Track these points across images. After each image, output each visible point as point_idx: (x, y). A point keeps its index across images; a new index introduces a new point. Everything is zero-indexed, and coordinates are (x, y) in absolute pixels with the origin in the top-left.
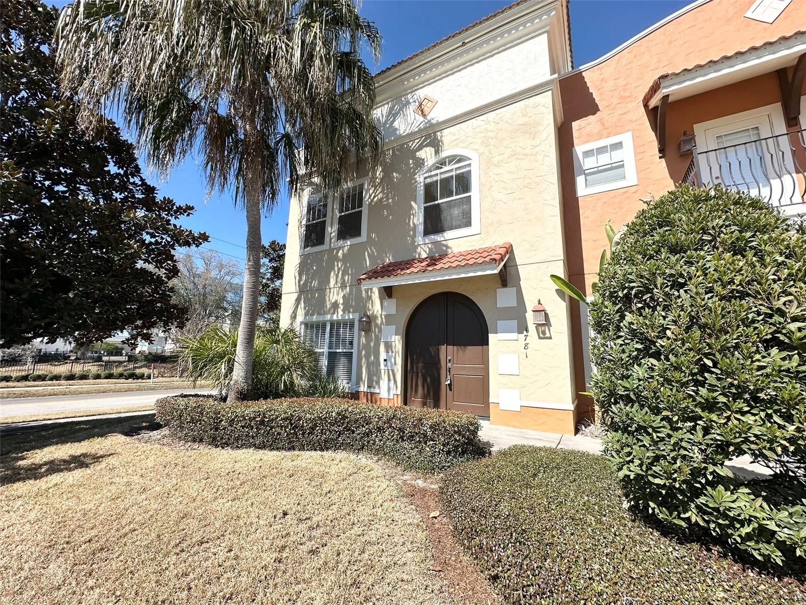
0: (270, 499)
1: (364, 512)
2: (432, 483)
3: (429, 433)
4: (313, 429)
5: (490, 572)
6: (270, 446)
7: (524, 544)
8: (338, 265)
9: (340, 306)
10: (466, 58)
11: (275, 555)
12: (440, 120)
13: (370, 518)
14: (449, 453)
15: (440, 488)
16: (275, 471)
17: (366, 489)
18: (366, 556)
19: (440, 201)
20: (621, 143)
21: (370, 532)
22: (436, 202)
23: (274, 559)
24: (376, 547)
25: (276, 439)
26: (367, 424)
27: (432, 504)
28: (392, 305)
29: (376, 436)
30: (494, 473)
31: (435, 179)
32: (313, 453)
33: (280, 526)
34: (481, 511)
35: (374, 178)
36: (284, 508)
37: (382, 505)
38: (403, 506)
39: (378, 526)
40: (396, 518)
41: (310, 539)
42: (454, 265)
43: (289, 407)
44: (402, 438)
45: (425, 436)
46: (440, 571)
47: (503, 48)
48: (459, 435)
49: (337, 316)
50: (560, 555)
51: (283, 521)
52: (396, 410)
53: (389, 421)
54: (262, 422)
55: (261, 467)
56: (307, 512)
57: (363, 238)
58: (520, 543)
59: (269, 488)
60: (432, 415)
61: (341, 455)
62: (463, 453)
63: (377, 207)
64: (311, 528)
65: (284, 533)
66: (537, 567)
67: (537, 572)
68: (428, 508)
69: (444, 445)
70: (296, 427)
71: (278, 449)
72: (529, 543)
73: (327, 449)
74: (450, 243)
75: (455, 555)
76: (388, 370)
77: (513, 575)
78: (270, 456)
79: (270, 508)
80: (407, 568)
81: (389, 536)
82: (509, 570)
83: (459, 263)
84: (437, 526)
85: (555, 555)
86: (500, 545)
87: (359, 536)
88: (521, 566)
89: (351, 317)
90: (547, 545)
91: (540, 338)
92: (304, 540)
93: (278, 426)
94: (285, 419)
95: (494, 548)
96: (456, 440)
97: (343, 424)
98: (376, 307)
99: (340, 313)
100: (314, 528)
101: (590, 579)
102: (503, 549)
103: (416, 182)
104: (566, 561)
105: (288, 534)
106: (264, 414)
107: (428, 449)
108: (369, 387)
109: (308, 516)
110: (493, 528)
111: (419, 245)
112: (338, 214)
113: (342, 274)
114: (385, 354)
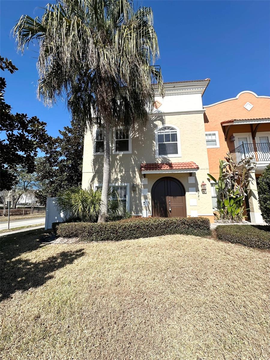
8: (117, 162)
9: (119, 180)
10: (174, 92)
12: (165, 112)
19: (166, 143)
20: (215, 134)
22: (164, 143)
28: (146, 181)
31: (162, 134)
35: (134, 127)
47: (187, 93)
49: (118, 184)
57: (130, 151)
63: (135, 140)
74: (170, 159)
76: (146, 206)
89: (126, 185)
91: (203, 193)
98: (138, 181)
99: (120, 183)
103: (154, 133)
108: (137, 214)
111: (157, 158)
112: (115, 139)
113: (119, 166)
114: (144, 200)
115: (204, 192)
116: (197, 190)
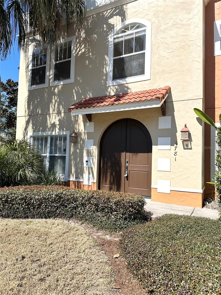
0: (13, 249)
1: (73, 255)
2: (115, 237)
3: (114, 207)
4: (40, 205)
5: (149, 289)
6: (12, 216)
7: (170, 272)
8: (55, 98)
9: (57, 126)
11: (18, 282)
13: (77, 259)
14: (126, 219)
15: (120, 240)
16: (16, 231)
17: (74, 242)
18: (74, 281)
19: (124, 56)
21: (77, 267)
22: (122, 56)
23: (17, 285)
24: (80, 276)
25: (16, 211)
26: (75, 202)
27: (115, 250)
28: (91, 126)
29: (81, 209)
30: (153, 232)
31: (121, 39)
32: (40, 220)
33: (21, 265)
34: (145, 254)
35: (79, 37)
36: (23, 254)
37: (84, 251)
38: (97, 251)
39: (82, 264)
40: (93, 259)
41: (40, 272)
42: (132, 101)
43: (24, 192)
44: (97, 210)
45: (111, 208)
46: (119, 289)
48: (132, 208)
49: (55, 133)
50: (190, 278)
51: (22, 262)
52: (93, 193)
53: (89, 199)
54: (6, 201)
55: (6, 229)
56: (37, 256)
57: (72, 80)
58: (167, 272)
59: (13, 242)
60: (116, 196)
61: (58, 221)
62: (135, 219)
63: (81, 58)
64: (40, 266)
65: (23, 269)
66: (176, 286)
67: (176, 288)
68: (113, 253)
69: (123, 214)
70: (29, 204)
71: (17, 218)
72: (172, 272)
73: (49, 217)
74: (130, 86)
75: (128, 279)
76: (89, 168)
77: (162, 290)
78: (12, 222)
79: (14, 254)
80: (99, 288)
81: (89, 269)
82: (160, 287)
83: (136, 100)
84: (118, 263)
85: (187, 279)
86: (155, 273)
87: (70, 269)
88: (167, 285)
89: (65, 134)
90: (183, 273)
91: (184, 149)
92: (36, 273)
93: (17, 204)
94: (22, 199)
95: (151, 275)
96: (130, 211)
97: (59, 202)
98: (81, 127)
99: (57, 130)
100: (42, 266)
101: (206, 291)
102: (157, 275)
103: (108, 41)
104: (193, 282)
105: (26, 270)
106: (7, 196)
107: (113, 217)
108: (76, 178)
109: (38, 258)
110: (151, 264)
111: (110, 86)
112: (54, 62)
113: (58, 105)
114: (87, 157)
115: (187, 145)
116: (174, 142)
